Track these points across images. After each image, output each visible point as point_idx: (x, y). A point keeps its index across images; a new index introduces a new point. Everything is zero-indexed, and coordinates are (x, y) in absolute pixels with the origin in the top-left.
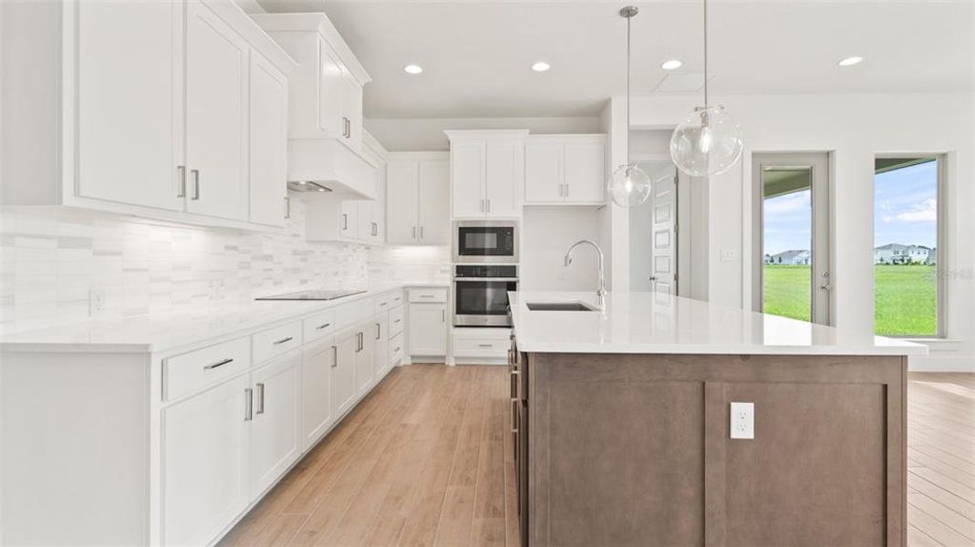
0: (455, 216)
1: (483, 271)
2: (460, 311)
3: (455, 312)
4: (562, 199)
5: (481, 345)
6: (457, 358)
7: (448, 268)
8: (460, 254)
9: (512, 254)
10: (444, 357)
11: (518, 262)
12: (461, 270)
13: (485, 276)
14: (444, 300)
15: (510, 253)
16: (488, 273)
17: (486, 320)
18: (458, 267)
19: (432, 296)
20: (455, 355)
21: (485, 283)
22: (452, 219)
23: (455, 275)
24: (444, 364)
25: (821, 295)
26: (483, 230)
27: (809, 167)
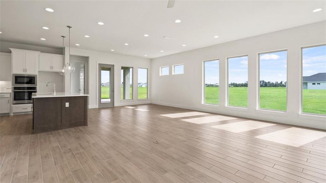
0: (13, 72)
1: (24, 88)
2: (15, 100)
3: (13, 100)
4: (51, 70)
5: (23, 109)
6: (14, 113)
7: (11, 88)
8: (15, 84)
9: (34, 84)
10: (9, 113)
11: (36, 85)
12: (15, 88)
13: (24, 90)
14: (9, 96)
15: (34, 83)
16: (26, 89)
17: (25, 102)
18: (14, 87)
19: (4, 96)
20: (13, 112)
21: (25, 91)
22: (12, 73)
23: (13, 89)
24: (9, 115)
25: (112, 92)
26: (24, 77)
27: (110, 67)
